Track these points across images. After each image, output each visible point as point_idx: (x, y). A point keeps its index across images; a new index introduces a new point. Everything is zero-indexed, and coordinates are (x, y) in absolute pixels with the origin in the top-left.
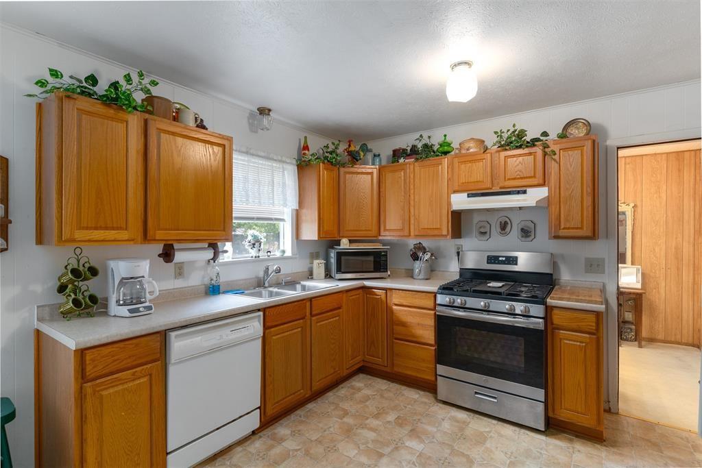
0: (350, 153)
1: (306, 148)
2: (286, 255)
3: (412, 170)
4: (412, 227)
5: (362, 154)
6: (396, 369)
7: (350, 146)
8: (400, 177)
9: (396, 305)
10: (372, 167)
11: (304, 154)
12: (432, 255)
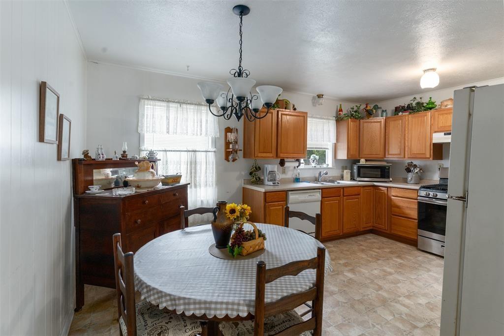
0: (367, 111)
1: (341, 110)
2: (329, 167)
3: (407, 119)
4: (406, 153)
5: (374, 111)
6: (392, 232)
7: (367, 107)
8: (399, 124)
9: (394, 196)
10: (382, 118)
11: (340, 114)
12: (421, 169)
